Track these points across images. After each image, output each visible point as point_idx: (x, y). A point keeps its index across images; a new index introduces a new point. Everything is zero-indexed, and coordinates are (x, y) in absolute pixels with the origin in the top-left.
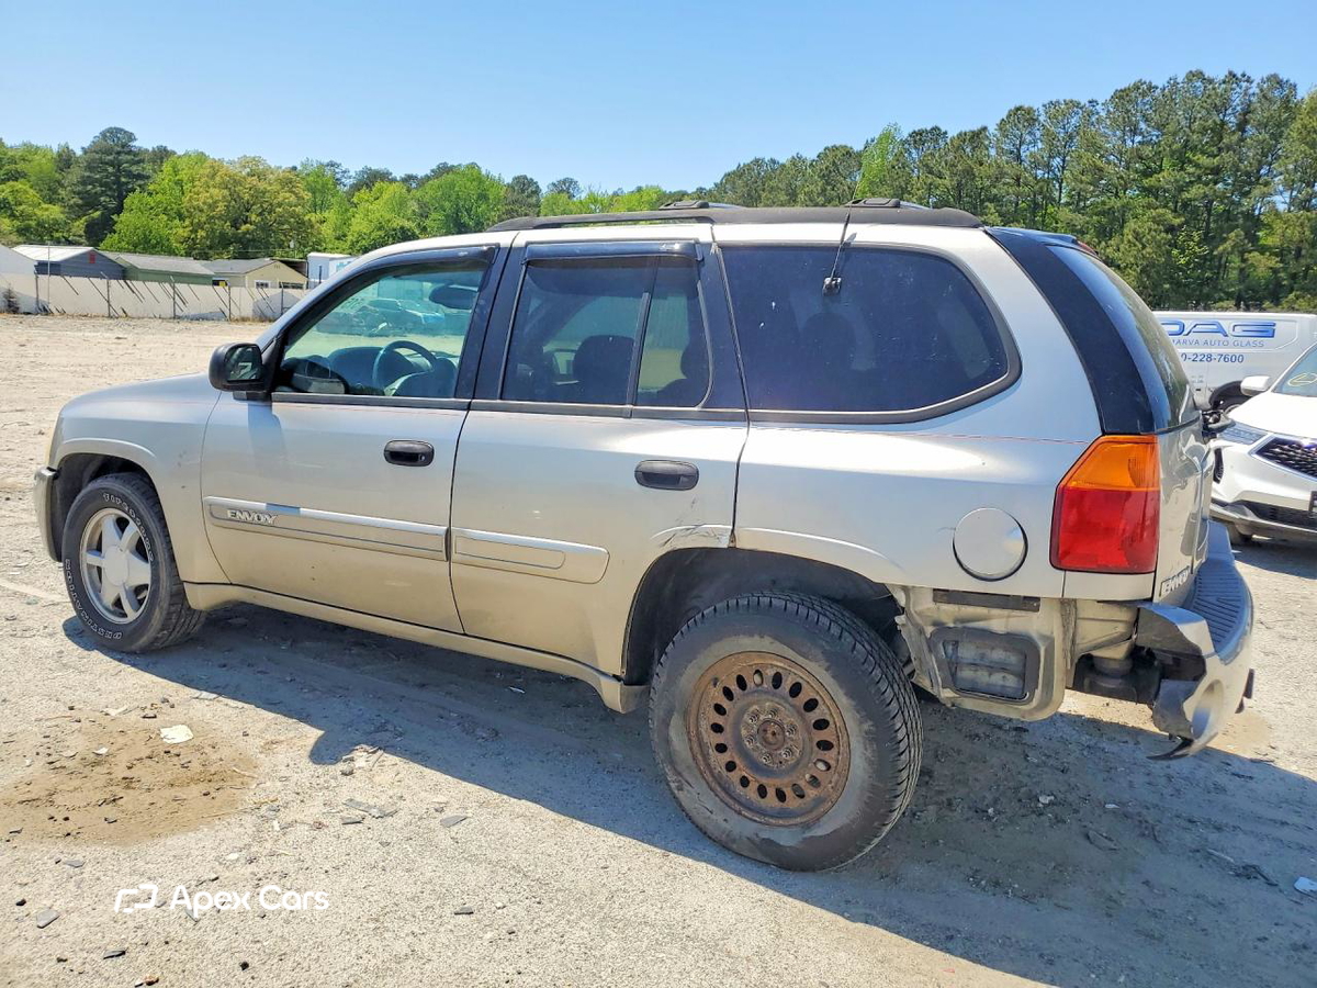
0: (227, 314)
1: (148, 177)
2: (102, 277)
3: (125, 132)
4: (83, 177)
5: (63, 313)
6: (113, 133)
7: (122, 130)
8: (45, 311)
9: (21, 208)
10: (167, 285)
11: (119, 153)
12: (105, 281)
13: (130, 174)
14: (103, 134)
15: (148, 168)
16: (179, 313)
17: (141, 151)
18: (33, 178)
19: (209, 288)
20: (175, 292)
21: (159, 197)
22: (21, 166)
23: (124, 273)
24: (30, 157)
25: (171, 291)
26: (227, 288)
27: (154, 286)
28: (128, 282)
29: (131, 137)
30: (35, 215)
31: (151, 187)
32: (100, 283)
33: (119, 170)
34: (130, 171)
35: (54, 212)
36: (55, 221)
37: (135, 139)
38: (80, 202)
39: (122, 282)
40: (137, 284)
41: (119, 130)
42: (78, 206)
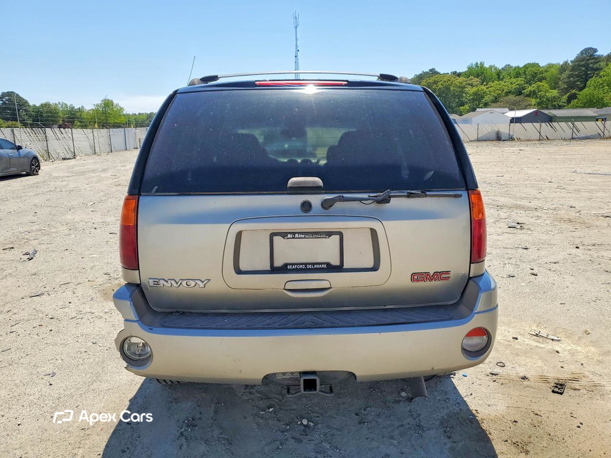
0: (602, 134)
1: (601, 69)
2: (538, 122)
3: (593, 49)
4: (569, 74)
5: (519, 139)
6: (587, 50)
7: (591, 48)
8: (511, 139)
9: (540, 93)
10: (570, 123)
11: (588, 60)
12: (539, 124)
13: (592, 69)
14: (582, 53)
15: (602, 64)
16: (575, 136)
17: (599, 56)
18: (548, 79)
19: (593, 123)
20: (574, 126)
21: (604, 79)
22: (545, 75)
23: (550, 119)
24: (549, 70)
25: (572, 126)
26: (603, 122)
27: (563, 124)
28: (550, 123)
29: (595, 50)
30: (546, 95)
31: (601, 74)
32: (537, 125)
33: (587, 68)
34: (593, 67)
35: (555, 93)
36: (554, 97)
37: (597, 51)
38: (566, 86)
39: (547, 124)
40: (555, 124)
41: (590, 49)
42: (565, 88)
